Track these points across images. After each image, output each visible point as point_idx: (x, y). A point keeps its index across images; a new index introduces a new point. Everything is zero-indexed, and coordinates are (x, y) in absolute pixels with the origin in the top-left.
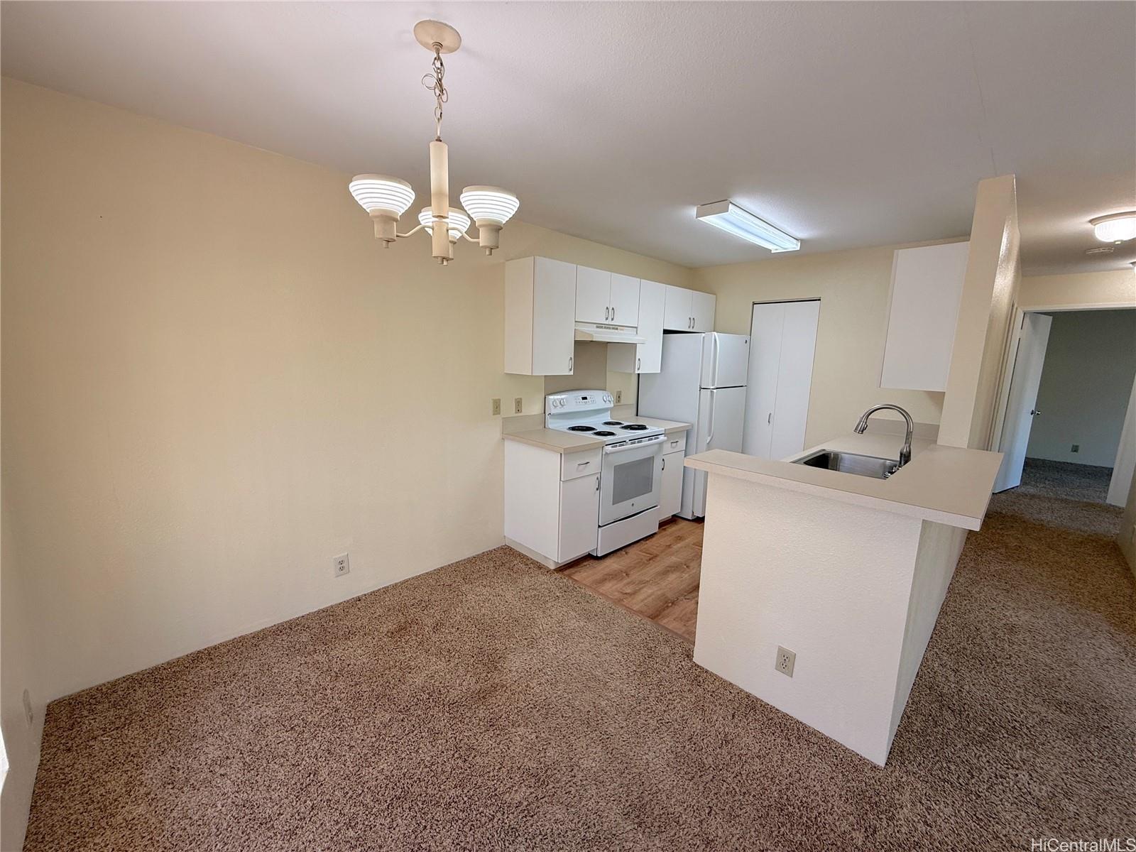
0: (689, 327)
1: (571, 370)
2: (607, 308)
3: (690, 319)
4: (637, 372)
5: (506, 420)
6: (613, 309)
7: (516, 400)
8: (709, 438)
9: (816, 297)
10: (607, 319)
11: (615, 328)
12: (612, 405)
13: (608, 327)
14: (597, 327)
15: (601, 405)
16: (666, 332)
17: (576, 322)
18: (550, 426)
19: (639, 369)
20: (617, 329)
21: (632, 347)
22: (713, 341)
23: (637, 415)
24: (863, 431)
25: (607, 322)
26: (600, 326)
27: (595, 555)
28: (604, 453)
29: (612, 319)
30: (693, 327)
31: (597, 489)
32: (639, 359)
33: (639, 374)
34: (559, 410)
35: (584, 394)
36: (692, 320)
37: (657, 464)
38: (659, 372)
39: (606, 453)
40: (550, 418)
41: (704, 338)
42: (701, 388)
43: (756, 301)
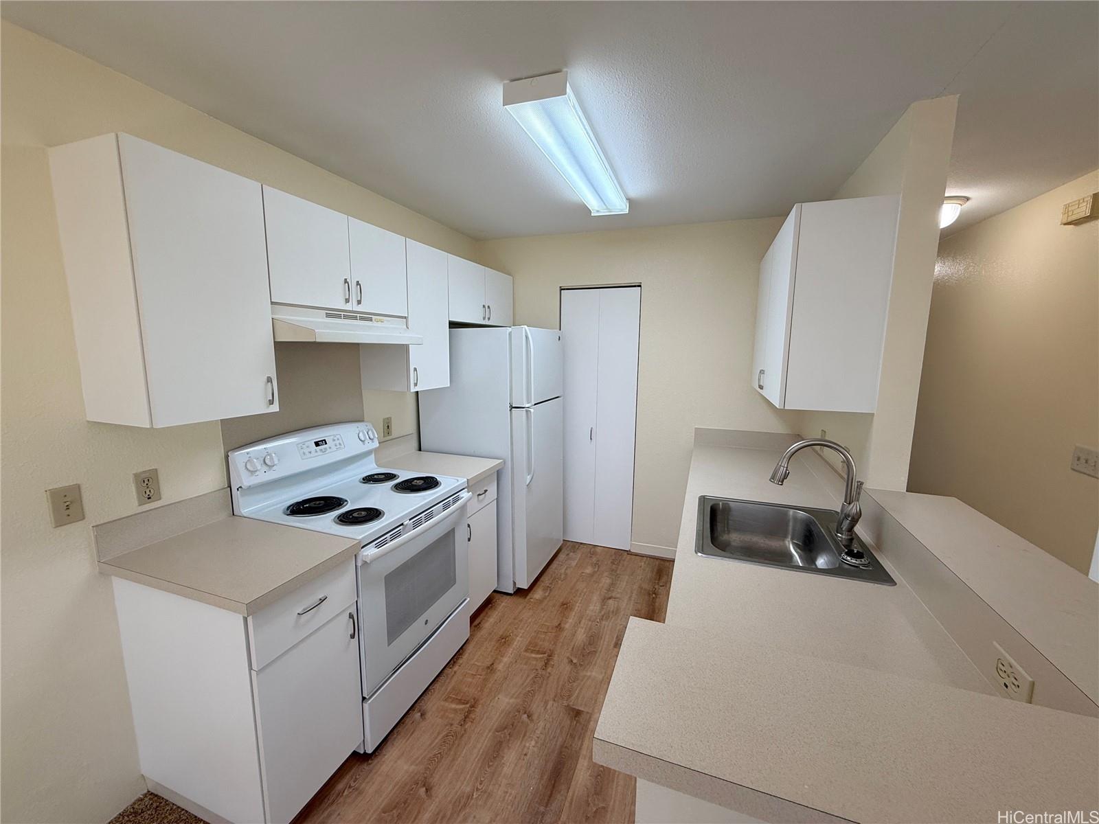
0: (484, 318)
1: (271, 402)
2: (346, 281)
3: (484, 306)
4: (413, 390)
5: (103, 530)
6: (358, 283)
7: (136, 476)
8: (529, 478)
9: (636, 281)
10: (347, 301)
11: (367, 317)
12: (376, 444)
13: (351, 315)
14: (328, 316)
15: (357, 448)
16: (453, 325)
17: (272, 303)
18: (245, 511)
19: (416, 385)
20: (371, 320)
21: (399, 352)
22: (524, 338)
23: (420, 450)
24: (782, 482)
25: (348, 307)
26: (333, 314)
27: (362, 752)
28: (359, 564)
29: (359, 302)
30: (489, 319)
31: (353, 636)
32: (415, 369)
33: (417, 392)
34: (264, 476)
35: (318, 435)
36: (486, 308)
37: (460, 536)
38: (449, 385)
39: (365, 563)
40: (242, 495)
41: (510, 334)
42: (512, 407)
43: (564, 285)
